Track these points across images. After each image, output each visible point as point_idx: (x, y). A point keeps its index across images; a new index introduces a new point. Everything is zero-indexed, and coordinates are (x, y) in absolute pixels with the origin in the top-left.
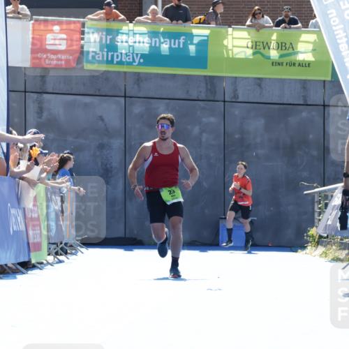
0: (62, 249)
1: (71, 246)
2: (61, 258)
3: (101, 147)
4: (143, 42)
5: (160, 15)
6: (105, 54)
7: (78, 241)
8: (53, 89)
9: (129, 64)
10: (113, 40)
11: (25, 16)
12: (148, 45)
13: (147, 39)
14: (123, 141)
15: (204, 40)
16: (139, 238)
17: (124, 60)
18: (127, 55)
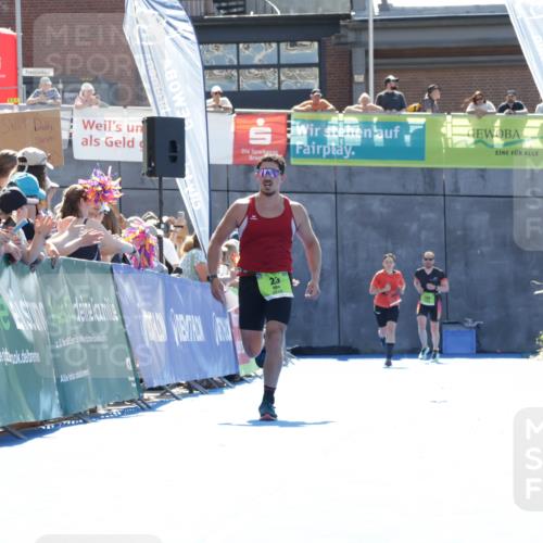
4: (355, 134)
5: (371, 104)
6: (313, 148)
7: (288, 350)
9: (339, 157)
10: (322, 132)
11: (226, 109)
12: (359, 137)
13: (358, 130)
14: (334, 241)
15: (419, 130)
16: (354, 347)
17: (333, 153)
18: (337, 148)
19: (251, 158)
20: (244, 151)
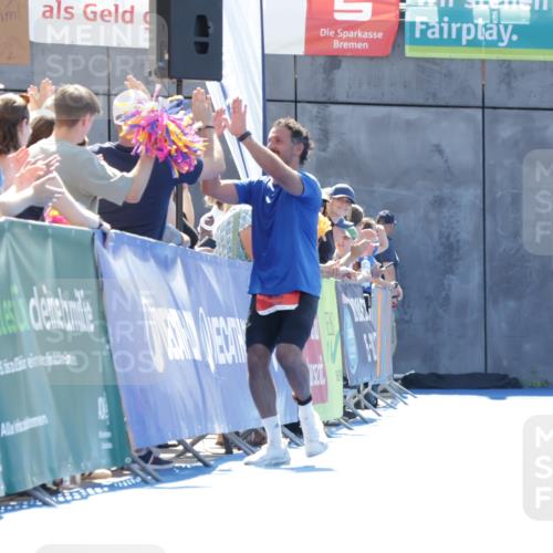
0: (367, 397)
1: (385, 391)
2: (366, 414)
3: (439, 202)
4: (518, 3)
6: (445, 26)
7: (396, 380)
8: (348, 97)
9: (491, 44)
12: (528, 8)
14: (480, 192)
16: (512, 375)
17: (480, 37)
18: (486, 28)
19: (336, 44)
20: (324, 32)
